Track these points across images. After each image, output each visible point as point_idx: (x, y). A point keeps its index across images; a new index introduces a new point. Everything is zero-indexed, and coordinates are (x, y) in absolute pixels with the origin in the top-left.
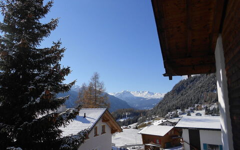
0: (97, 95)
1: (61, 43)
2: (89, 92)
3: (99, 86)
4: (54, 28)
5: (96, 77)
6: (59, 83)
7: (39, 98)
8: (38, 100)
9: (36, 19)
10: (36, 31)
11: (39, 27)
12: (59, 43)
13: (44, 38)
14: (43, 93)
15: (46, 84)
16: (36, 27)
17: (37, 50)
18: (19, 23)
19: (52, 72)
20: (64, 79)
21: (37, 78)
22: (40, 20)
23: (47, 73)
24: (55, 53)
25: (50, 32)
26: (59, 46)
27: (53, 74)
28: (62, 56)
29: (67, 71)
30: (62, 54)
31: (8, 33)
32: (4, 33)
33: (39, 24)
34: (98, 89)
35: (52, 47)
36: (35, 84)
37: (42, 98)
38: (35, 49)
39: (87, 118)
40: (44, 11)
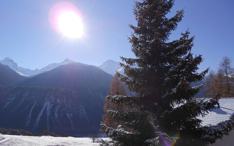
0: (229, 82)
1: (189, 33)
2: (219, 80)
3: (231, 72)
4: (180, 19)
5: (226, 62)
6: (193, 73)
7: (175, 89)
8: (174, 90)
9: (163, 15)
10: (164, 27)
11: (166, 22)
12: (187, 33)
13: (172, 31)
14: (179, 83)
15: (180, 75)
16: (163, 24)
17: (167, 44)
18: (149, 24)
19: (184, 63)
20: (197, 69)
21: (171, 70)
22: (166, 15)
23: (180, 64)
24: (185, 44)
25: (177, 25)
26: (187, 36)
27: (185, 64)
28: (192, 45)
29: (199, 60)
30: (192, 43)
31: (141, 35)
32: (138, 35)
33: (166, 19)
34: (230, 76)
35: (181, 39)
36: (169, 76)
37: (178, 88)
38: (165, 44)
39: (222, 109)
40: (169, 6)
